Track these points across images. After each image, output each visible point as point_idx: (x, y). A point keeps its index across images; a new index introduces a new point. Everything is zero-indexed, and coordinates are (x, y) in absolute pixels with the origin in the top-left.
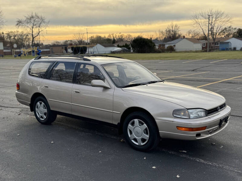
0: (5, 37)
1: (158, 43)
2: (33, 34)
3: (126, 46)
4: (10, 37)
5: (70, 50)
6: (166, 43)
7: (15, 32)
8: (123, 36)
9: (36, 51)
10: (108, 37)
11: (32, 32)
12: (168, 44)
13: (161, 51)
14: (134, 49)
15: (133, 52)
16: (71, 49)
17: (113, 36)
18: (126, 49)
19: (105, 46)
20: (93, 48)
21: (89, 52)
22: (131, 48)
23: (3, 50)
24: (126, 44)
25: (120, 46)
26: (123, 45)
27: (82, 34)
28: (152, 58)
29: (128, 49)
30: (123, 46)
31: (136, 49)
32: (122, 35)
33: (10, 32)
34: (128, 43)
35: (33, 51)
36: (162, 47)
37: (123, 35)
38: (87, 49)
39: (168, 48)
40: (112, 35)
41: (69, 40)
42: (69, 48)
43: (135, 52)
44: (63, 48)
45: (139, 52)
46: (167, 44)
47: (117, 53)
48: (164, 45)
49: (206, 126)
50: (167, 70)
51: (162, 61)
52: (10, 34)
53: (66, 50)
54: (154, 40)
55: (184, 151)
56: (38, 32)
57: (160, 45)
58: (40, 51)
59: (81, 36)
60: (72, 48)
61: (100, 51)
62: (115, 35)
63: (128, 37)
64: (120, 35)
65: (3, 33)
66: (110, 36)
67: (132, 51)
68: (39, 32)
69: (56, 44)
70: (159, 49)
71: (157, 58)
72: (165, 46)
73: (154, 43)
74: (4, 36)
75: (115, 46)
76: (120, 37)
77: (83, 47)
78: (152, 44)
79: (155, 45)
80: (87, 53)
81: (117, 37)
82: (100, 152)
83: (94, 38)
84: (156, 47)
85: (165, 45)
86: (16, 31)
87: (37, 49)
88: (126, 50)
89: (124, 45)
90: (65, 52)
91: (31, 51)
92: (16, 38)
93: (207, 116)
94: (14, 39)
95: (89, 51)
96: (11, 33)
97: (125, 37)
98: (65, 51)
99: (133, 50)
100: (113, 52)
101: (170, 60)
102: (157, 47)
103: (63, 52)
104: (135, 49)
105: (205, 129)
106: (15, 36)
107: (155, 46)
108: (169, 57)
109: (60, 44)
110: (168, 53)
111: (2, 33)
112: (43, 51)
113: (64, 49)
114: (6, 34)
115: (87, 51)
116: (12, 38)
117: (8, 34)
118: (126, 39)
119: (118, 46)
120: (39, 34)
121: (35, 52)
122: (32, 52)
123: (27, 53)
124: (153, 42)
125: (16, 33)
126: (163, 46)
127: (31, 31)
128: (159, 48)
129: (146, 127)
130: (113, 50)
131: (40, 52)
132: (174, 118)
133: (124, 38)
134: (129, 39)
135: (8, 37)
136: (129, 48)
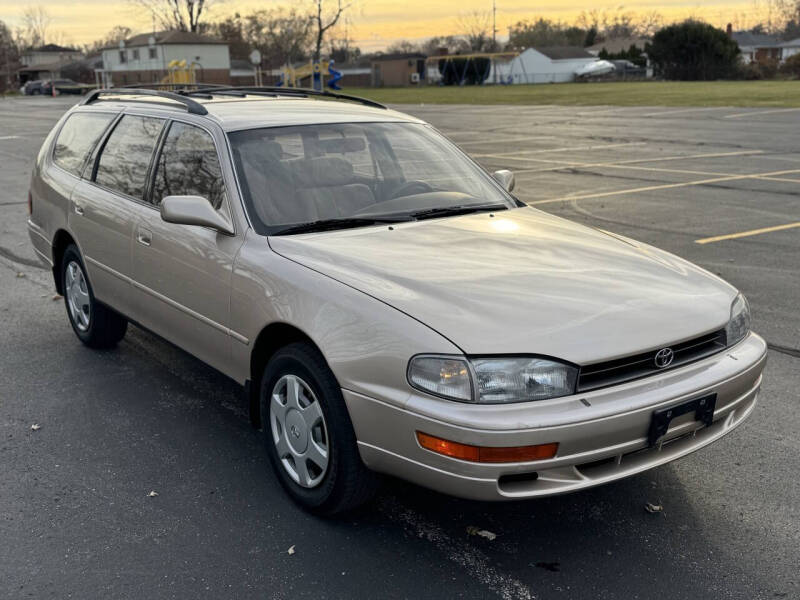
0: (243, 27)
1: (753, 44)
2: (322, 17)
3: (633, 54)
4: (259, 28)
5: (434, 73)
6: (785, 44)
7: (272, 10)
8: (630, 20)
9: (325, 76)
10: (577, 22)
11: (320, 11)
12: (795, 47)
13: (760, 72)
14: (657, 66)
15: (654, 75)
16: (437, 66)
17: (594, 20)
18: (632, 65)
19: (554, 56)
20: (511, 63)
21: (495, 76)
22: (648, 63)
23: (227, 72)
24: (633, 48)
25: (609, 52)
26: (623, 52)
27: (484, 15)
28: (710, 99)
29: (636, 66)
30: (622, 56)
31: (665, 64)
32: (629, 13)
33: (260, 12)
34: (641, 45)
35: (317, 76)
36: (769, 57)
37: (633, 13)
38: (492, 68)
39: (792, 60)
40: (591, 14)
41: (442, 38)
42: (432, 64)
43: (659, 76)
44: (410, 64)
45: (674, 76)
46: (788, 47)
47: (595, 82)
48: (776, 51)
49: (557, 444)
50: (739, 147)
51: (744, 109)
52: (258, 19)
53: (421, 69)
54: (741, 33)
55: (485, 534)
56: (337, 12)
57: (762, 52)
58: (339, 74)
59: (480, 22)
60: (442, 65)
61: (533, 75)
62: (604, 15)
63: (648, 22)
64: (620, 16)
65: (238, 16)
66: (584, 18)
67: (650, 73)
68: (340, 10)
69: (401, 49)
70: (755, 66)
71: (729, 101)
72: (781, 54)
73: (735, 44)
74: (240, 25)
75: (591, 56)
76: (620, 22)
77: (477, 59)
78: (729, 47)
79: (738, 51)
80: (490, 80)
81: (610, 23)
82: (152, 494)
83: (526, 27)
84: (741, 58)
85: (782, 49)
86: (275, 8)
87: (330, 70)
88: (631, 68)
89: (627, 49)
90: (418, 80)
91: (309, 77)
92: (277, 31)
93: (576, 393)
94: (271, 33)
95: (498, 73)
96: (261, 15)
97: (640, 21)
98: (418, 75)
99: (655, 70)
100: (582, 76)
101: (775, 106)
102: (747, 59)
103: (410, 77)
104: (661, 66)
105: (552, 456)
106: (273, 25)
107: (739, 56)
108: (779, 98)
109: (413, 51)
110: (785, 80)
111: (234, 16)
112: (346, 76)
113: (415, 67)
114: (248, 18)
115: (492, 73)
116: (265, 30)
117: (253, 19)
118: (642, 30)
119: (603, 56)
120: (338, 16)
121: (322, 78)
122: (312, 78)
123: (296, 82)
124: (733, 38)
125: (275, 17)
126: (774, 56)
127: (317, 7)
128: (752, 63)
129: (320, 413)
130: (580, 71)
131: (337, 77)
132: (413, 393)
133: (634, 27)
134: (651, 28)
135: (253, 28)
136: (643, 64)
